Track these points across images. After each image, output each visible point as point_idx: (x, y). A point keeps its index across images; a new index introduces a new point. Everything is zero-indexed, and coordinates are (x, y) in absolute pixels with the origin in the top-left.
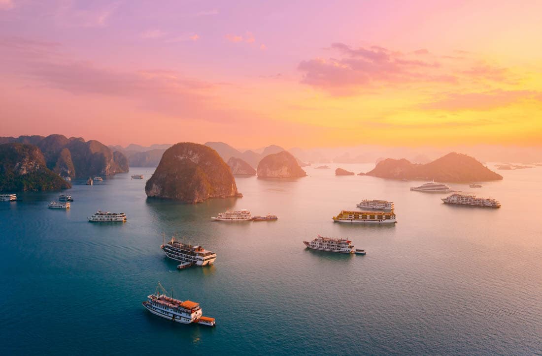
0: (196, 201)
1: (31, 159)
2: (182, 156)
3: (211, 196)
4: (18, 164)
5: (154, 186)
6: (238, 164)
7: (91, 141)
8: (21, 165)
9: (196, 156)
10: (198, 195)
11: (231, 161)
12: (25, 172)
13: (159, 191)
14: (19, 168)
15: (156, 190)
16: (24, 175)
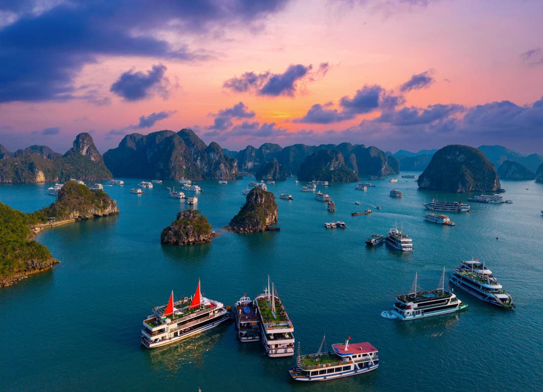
0: (459, 191)
1: (337, 160)
2: (449, 156)
3: (473, 189)
4: (328, 163)
5: (425, 179)
6: (513, 168)
7: (371, 147)
8: (330, 164)
9: (462, 156)
10: (461, 186)
11: (504, 164)
12: (332, 169)
13: (428, 184)
14: (329, 166)
15: (427, 182)
16: (332, 171)
